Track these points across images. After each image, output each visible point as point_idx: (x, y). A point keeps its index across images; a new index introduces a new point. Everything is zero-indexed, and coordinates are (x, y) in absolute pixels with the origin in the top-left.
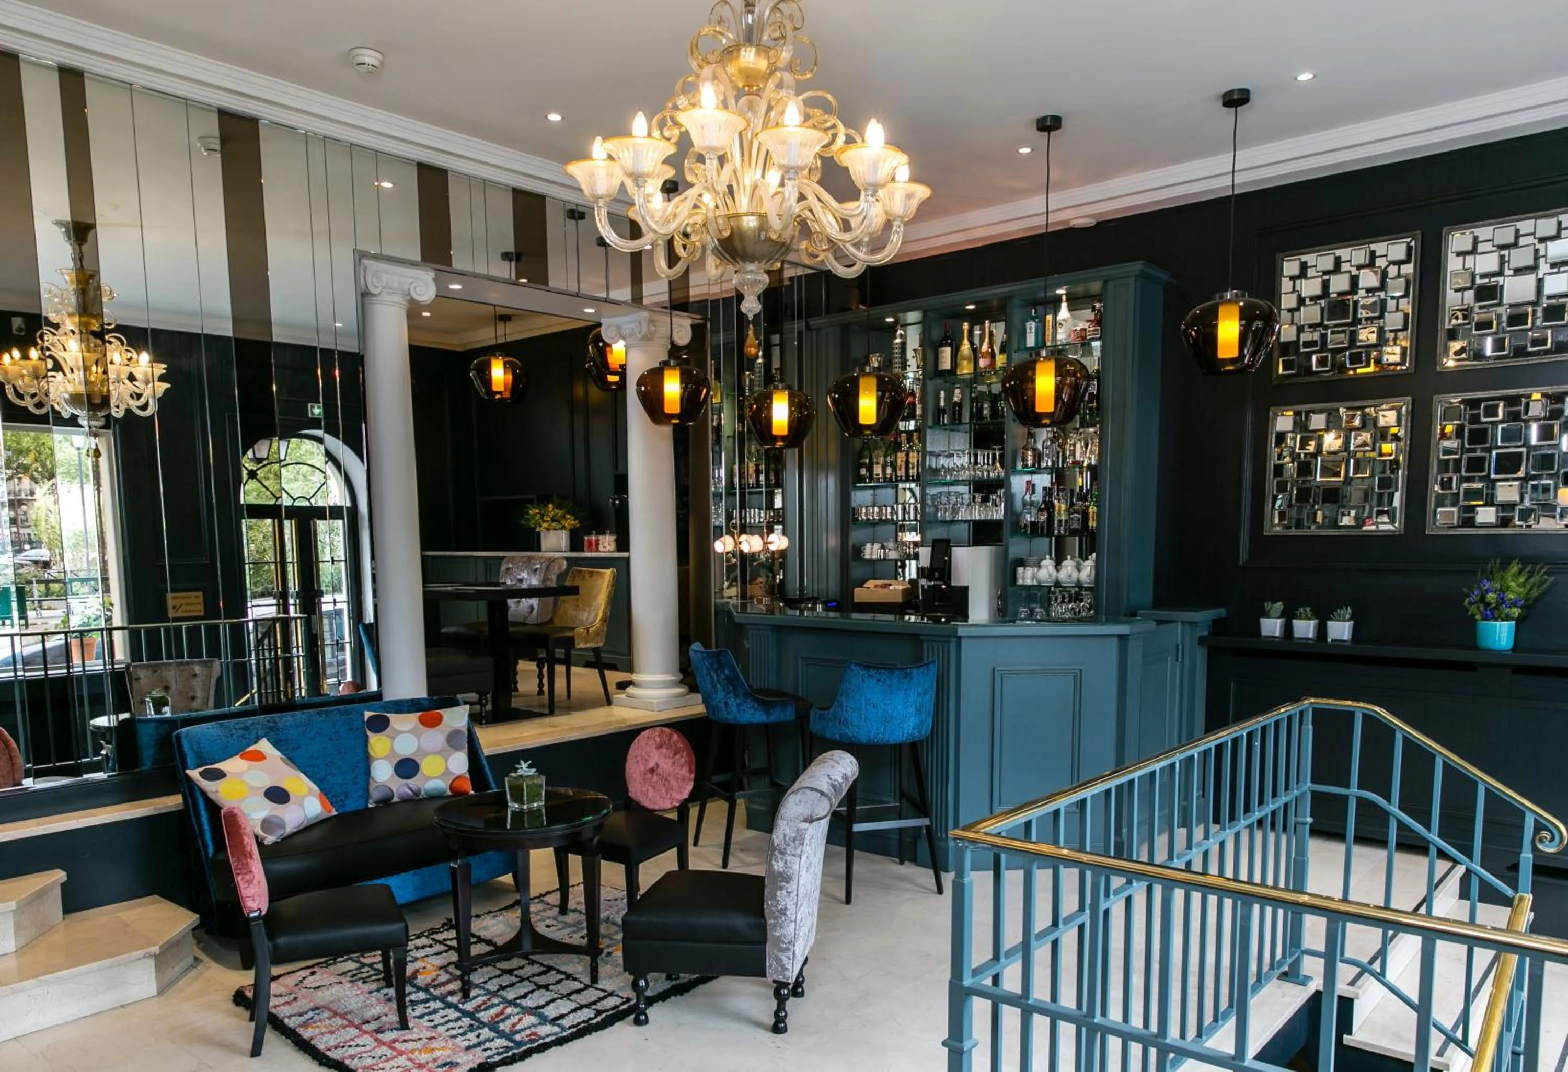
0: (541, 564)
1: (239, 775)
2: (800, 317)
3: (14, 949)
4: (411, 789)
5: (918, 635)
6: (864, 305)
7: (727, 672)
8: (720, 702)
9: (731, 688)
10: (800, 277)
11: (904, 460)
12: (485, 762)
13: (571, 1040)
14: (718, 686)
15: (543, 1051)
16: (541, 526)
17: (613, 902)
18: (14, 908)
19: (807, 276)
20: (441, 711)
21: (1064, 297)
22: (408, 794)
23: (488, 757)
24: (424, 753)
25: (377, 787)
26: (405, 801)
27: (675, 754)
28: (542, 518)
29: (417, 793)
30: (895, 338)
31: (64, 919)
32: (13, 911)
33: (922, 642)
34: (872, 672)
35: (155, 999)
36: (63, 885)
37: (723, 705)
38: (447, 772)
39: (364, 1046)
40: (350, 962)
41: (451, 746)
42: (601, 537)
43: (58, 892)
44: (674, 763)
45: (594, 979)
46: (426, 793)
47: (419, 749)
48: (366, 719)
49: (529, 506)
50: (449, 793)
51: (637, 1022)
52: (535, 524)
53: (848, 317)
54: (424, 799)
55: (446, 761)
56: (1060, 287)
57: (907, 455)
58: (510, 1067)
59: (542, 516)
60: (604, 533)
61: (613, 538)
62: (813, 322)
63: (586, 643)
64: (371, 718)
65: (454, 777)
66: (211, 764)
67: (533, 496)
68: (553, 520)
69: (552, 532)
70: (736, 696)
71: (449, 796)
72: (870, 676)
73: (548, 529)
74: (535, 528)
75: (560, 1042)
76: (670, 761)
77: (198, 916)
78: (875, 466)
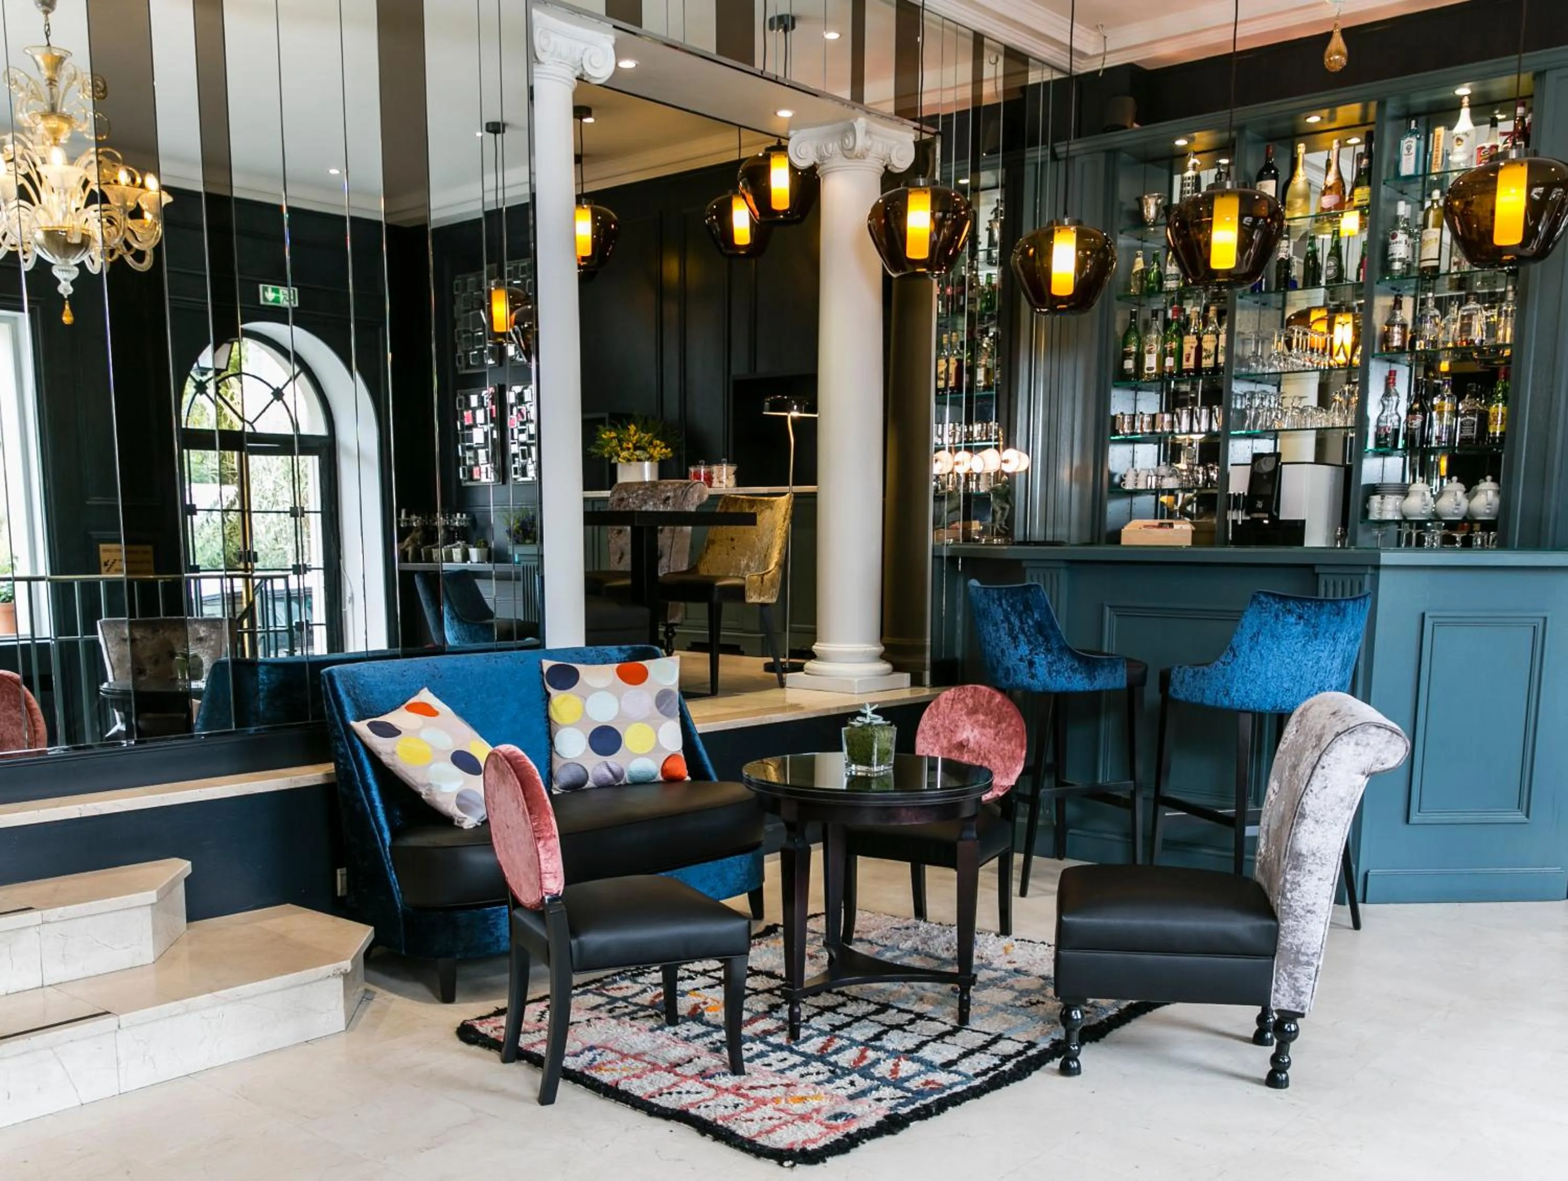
0: (675, 490)
1: (416, 732)
2: (1044, 142)
3: (153, 960)
4: (610, 770)
5: (1311, 566)
6: (1137, 123)
7: (1036, 616)
8: (1021, 660)
9: (1041, 639)
10: (1046, 84)
11: (1195, 345)
12: (698, 739)
13: (987, 1091)
14: (1021, 637)
15: (959, 1104)
16: (619, 456)
17: (903, 931)
18: (154, 900)
19: (1056, 82)
20: (645, 663)
21: (1466, 101)
22: (606, 778)
23: (701, 735)
24: (630, 721)
25: (565, 765)
26: (603, 786)
27: (999, 722)
28: (621, 446)
29: (617, 776)
30: (1186, 170)
31: (188, 928)
32: (152, 905)
33: (1317, 575)
34: (1291, 605)
35: (343, 1035)
36: (187, 880)
37: (1023, 665)
38: (658, 748)
39: (697, 1093)
40: (590, 995)
41: (662, 712)
42: (715, 468)
43: (181, 889)
44: (997, 735)
45: (963, 1019)
46: (631, 777)
47: (621, 715)
48: (545, 671)
49: (601, 427)
50: (660, 777)
51: (1066, 1070)
52: (610, 453)
53: (1117, 139)
54: (626, 785)
55: (657, 733)
56: (1460, 82)
57: (1200, 340)
58: (924, 1122)
59: (620, 441)
60: (719, 462)
61: (732, 469)
62: (1061, 149)
63: (760, 595)
64: (552, 668)
65: (667, 755)
66: (378, 716)
67: (606, 415)
68: (636, 448)
69: (634, 463)
70: (1049, 651)
71: (659, 782)
72: (1290, 612)
73: (629, 460)
74: (610, 458)
75: (976, 1093)
76: (990, 732)
77: (371, 929)
78: (1147, 356)
